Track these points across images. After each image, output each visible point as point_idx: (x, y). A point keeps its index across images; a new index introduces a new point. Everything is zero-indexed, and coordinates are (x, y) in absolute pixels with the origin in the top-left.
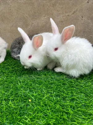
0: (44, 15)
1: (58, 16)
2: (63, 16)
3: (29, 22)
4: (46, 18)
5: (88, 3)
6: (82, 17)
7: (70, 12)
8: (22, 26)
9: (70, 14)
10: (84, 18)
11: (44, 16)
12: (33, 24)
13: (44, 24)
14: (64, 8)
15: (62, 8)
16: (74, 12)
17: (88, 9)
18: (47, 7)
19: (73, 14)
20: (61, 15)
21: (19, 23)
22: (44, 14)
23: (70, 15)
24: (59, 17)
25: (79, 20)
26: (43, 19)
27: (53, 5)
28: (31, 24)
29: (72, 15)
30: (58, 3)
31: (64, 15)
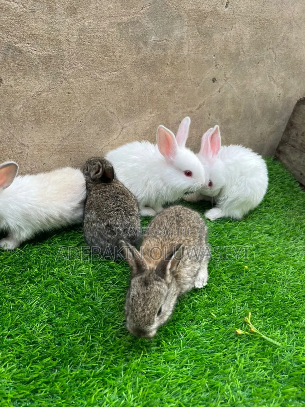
0: (150, 110)
1: (175, 112)
2: (182, 113)
3: (117, 125)
4: (153, 115)
5: (219, 91)
6: (210, 115)
7: (195, 105)
8: (98, 134)
9: (194, 109)
10: (211, 117)
11: (151, 113)
12: (124, 130)
13: (148, 127)
14: (186, 98)
15: (183, 98)
16: (200, 106)
17: (218, 102)
18: (159, 95)
19: (198, 109)
20: (181, 111)
21: (90, 128)
22: (151, 108)
23: (194, 111)
24: (176, 114)
25: (204, 119)
26: (147, 119)
27: (169, 91)
28: (120, 130)
29: (198, 111)
30: (177, 88)
31: (184, 111)
